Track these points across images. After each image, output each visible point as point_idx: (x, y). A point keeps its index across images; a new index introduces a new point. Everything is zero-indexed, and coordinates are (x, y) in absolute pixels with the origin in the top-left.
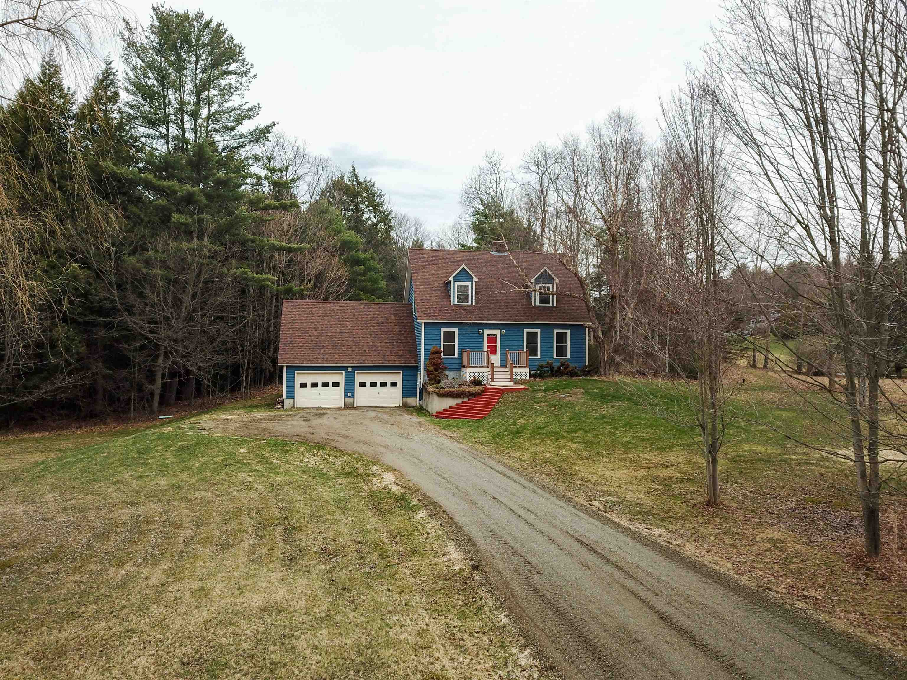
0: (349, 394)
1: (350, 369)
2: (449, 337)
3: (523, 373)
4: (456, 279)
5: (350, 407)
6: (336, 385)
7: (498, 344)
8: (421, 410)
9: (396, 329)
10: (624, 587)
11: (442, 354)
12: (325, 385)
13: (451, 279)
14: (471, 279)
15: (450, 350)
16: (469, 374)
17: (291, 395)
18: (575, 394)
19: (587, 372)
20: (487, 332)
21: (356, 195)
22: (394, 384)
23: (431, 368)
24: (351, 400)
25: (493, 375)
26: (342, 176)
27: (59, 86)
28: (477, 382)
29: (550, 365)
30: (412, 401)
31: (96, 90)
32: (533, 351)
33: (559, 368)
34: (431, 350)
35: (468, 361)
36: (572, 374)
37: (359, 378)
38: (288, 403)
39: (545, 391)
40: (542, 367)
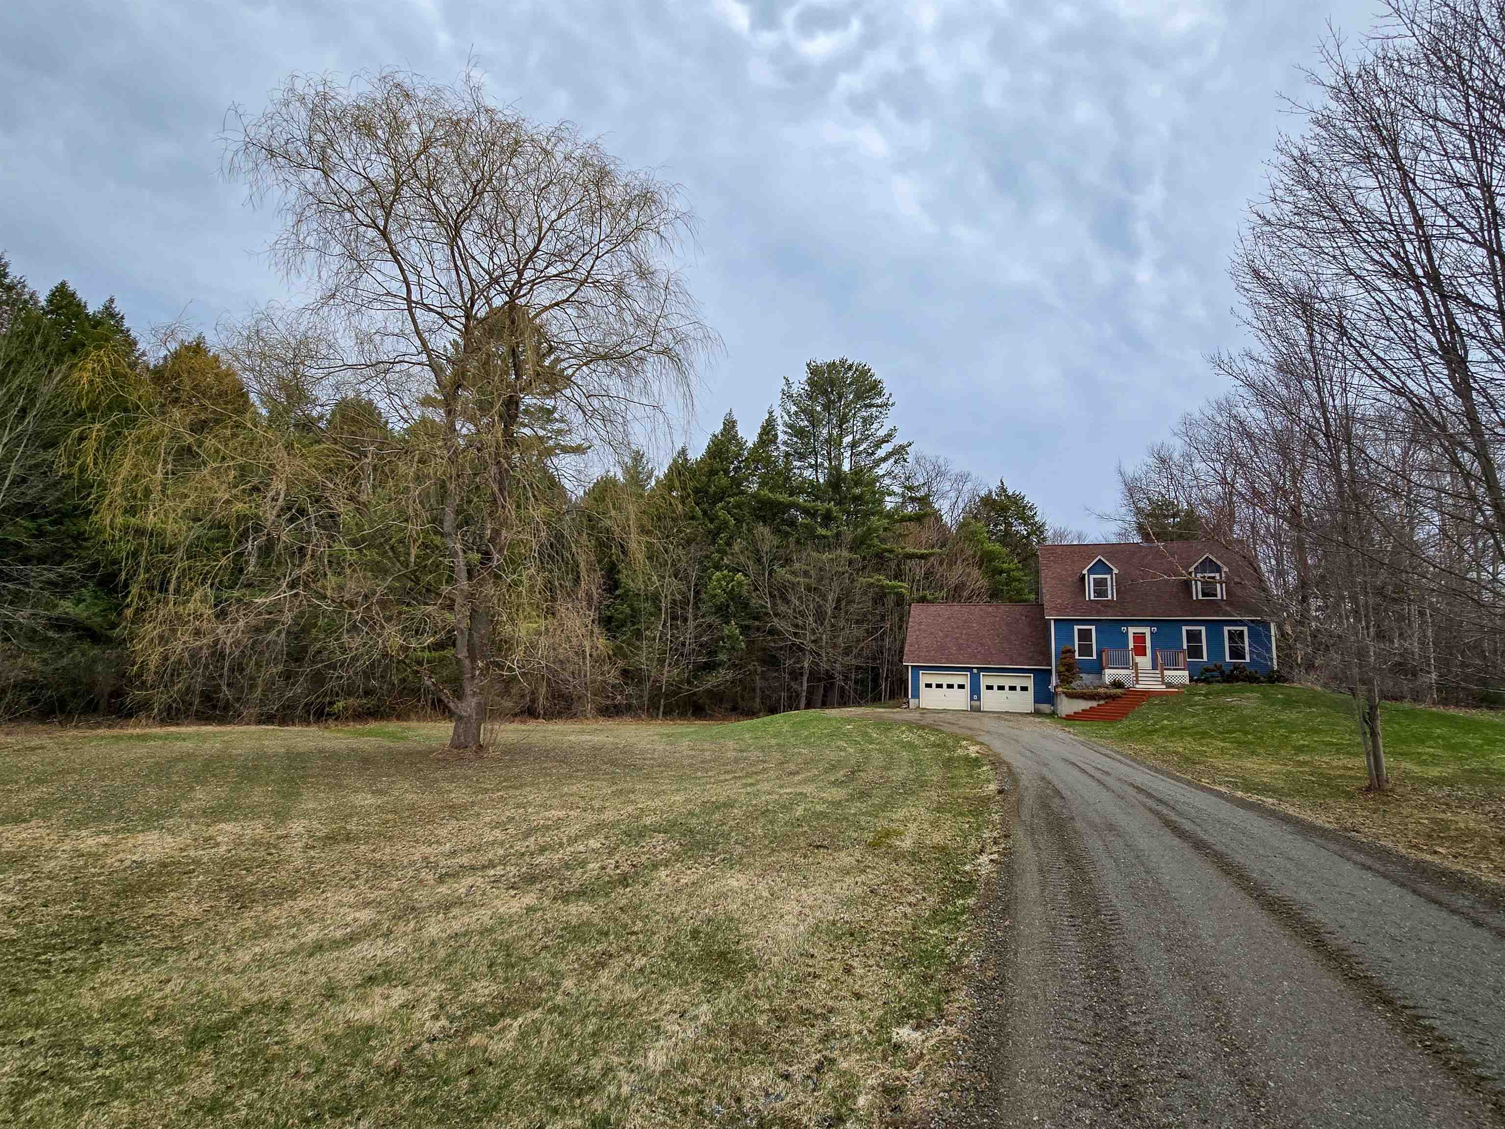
0: (975, 697)
1: (975, 671)
2: (1085, 635)
3: (1181, 676)
4: (1090, 571)
5: (978, 710)
6: (961, 687)
7: (1148, 644)
8: (1053, 714)
9: (1027, 631)
10: (1145, 806)
11: (1077, 654)
12: (950, 686)
13: (1085, 572)
14: (1110, 572)
15: (1085, 650)
16: (1110, 675)
17: (916, 695)
18: (1248, 698)
19: (1274, 678)
20: (1132, 630)
21: (1004, 509)
22: (1024, 689)
23: (1063, 669)
24: (977, 703)
25: (1137, 676)
26: (990, 492)
27: (735, 437)
28: (1117, 684)
29: (1218, 668)
30: (1046, 708)
31: (761, 435)
32: (1195, 652)
33: (1232, 671)
34: (1063, 648)
35: (1107, 660)
36: (1252, 679)
37: (984, 681)
38: (913, 702)
39: (1205, 695)
40: (1207, 670)
